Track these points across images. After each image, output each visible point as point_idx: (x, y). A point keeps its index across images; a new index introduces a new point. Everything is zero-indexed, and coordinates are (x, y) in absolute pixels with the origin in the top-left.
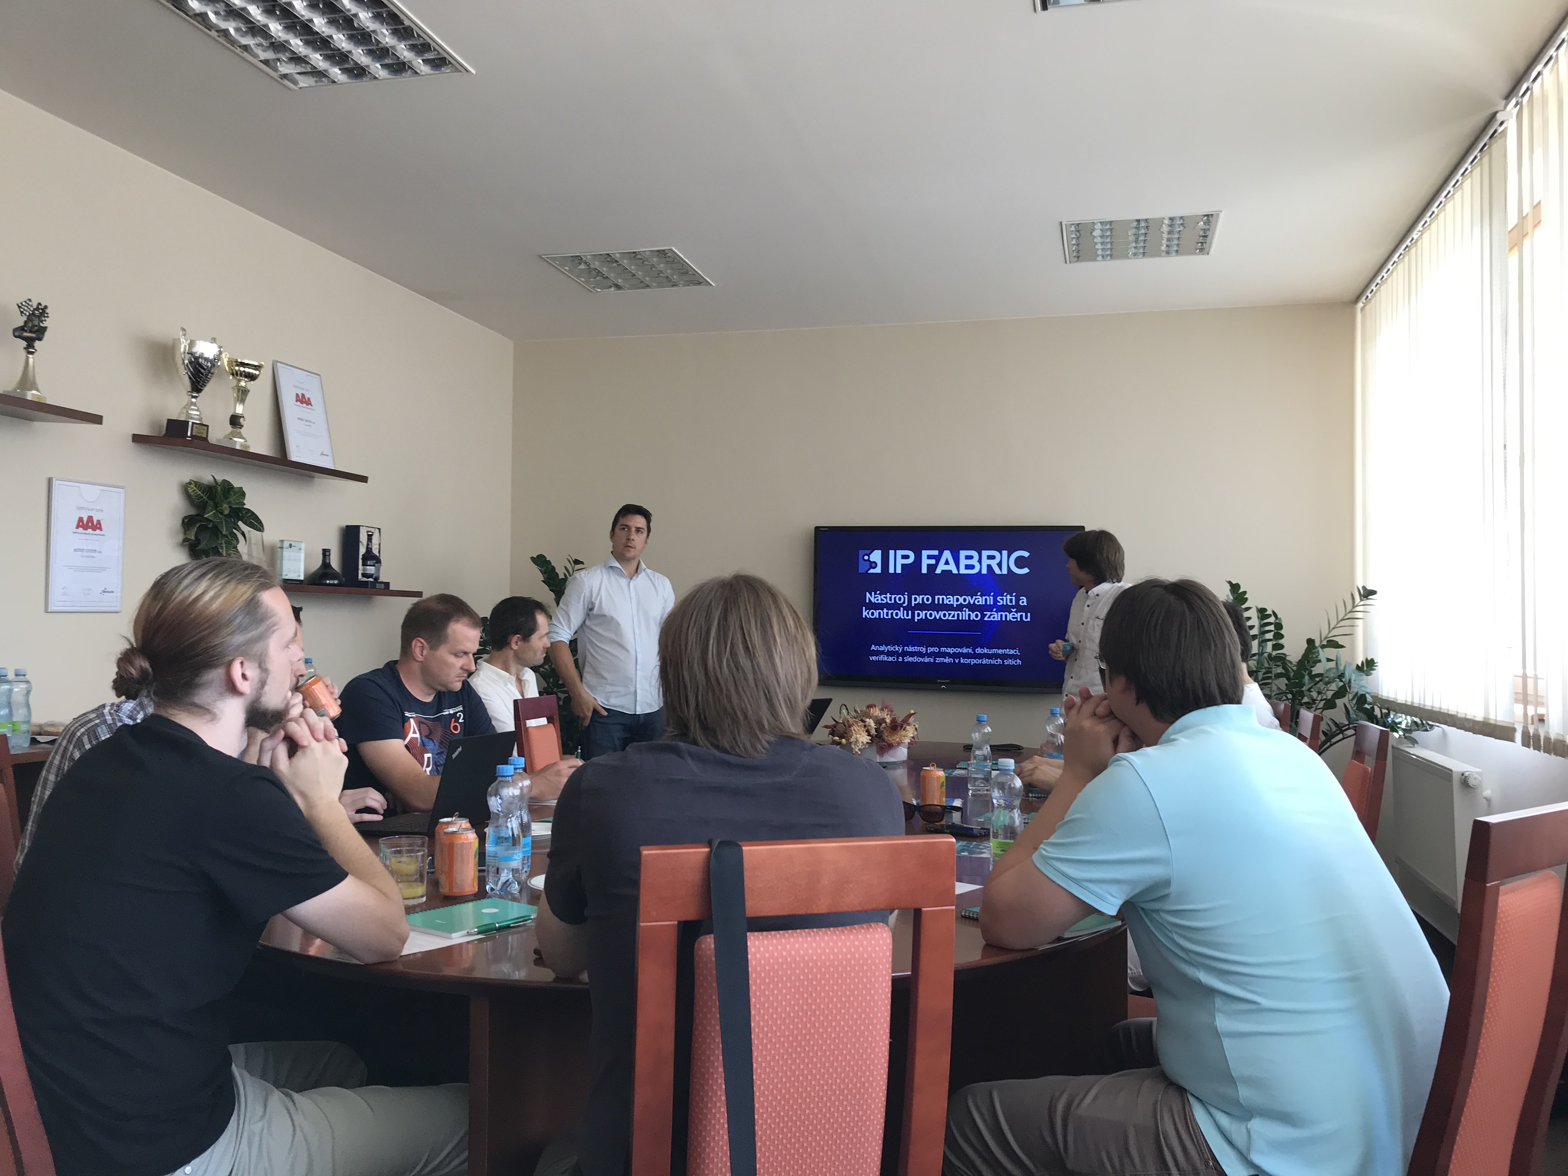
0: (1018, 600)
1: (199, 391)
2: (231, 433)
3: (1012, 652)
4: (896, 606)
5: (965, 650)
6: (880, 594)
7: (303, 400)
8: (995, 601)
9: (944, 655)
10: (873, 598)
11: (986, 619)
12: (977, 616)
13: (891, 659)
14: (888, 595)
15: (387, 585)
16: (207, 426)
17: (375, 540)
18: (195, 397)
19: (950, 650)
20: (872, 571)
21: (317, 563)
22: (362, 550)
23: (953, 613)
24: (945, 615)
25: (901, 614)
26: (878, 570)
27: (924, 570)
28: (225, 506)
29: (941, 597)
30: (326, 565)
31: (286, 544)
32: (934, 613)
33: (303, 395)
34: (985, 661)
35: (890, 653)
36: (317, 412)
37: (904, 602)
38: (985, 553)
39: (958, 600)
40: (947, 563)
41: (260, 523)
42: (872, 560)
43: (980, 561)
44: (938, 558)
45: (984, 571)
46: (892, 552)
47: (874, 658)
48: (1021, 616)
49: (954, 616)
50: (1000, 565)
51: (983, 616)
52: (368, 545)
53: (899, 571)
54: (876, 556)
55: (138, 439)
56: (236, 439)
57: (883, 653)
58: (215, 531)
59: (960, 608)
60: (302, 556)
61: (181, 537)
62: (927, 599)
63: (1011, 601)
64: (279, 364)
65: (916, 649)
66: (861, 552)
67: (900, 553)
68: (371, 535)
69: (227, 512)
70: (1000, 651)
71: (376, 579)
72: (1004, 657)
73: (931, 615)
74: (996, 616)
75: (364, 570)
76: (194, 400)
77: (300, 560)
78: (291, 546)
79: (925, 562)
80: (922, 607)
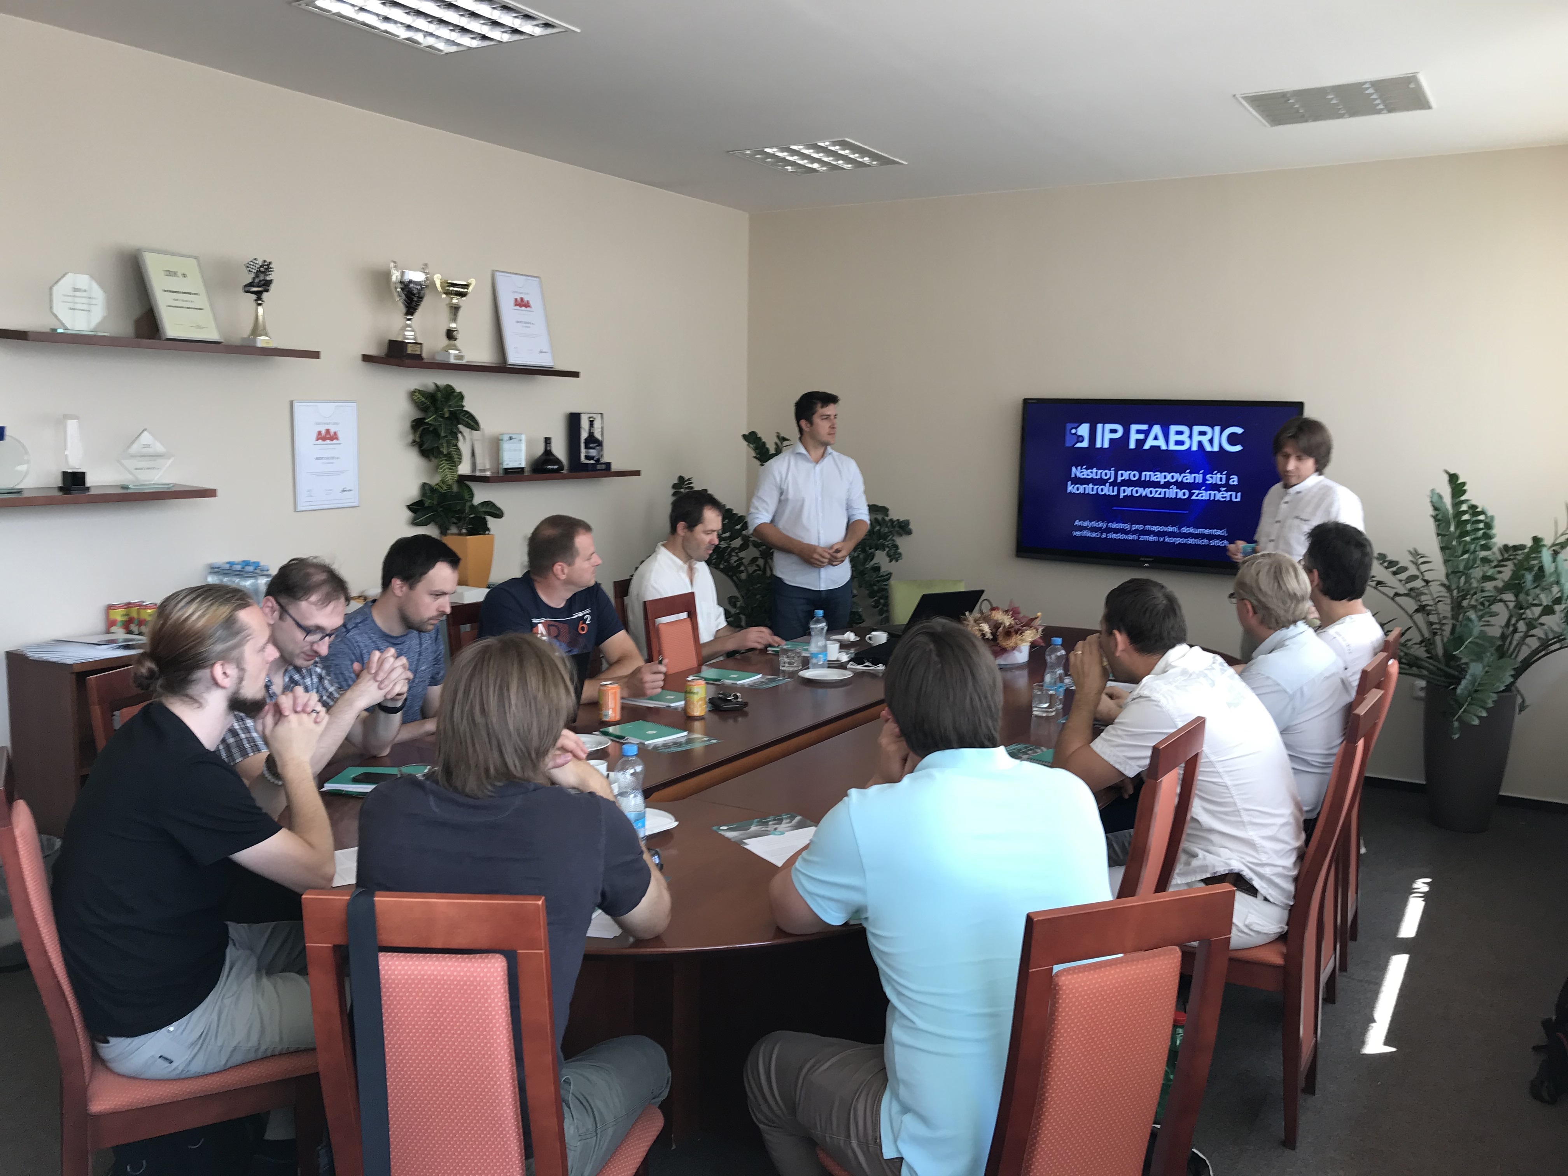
0: (1228, 479)
1: (412, 314)
2: (448, 346)
3: (1219, 532)
4: (1101, 482)
5: (1170, 529)
6: (1087, 469)
7: (522, 304)
8: (1205, 479)
9: (1149, 533)
10: (1077, 472)
11: (1194, 497)
12: (1184, 494)
13: (1094, 535)
14: (1095, 470)
15: (608, 465)
16: (421, 344)
17: (597, 424)
18: (409, 320)
19: (1155, 528)
20: (1079, 445)
21: (540, 450)
22: (584, 435)
23: (1159, 490)
24: (1151, 493)
25: (1107, 490)
26: (1085, 444)
27: (1132, 445)
28: (446, 410)
29: (1148, 473)
30: (548, 453)
31: (506, 437)
32: (1141, 490)
33: (522, 299)
34: (1191, 541)
35: (1093, 529)
36: (536, 314)
37: (1110, 478)
38: (1197, 429)
39: (1165, 477)
40: (1156, 438)
41: (477, 423)
42: (1079, 433)
43: (1190, 437)
44: (1147, 433)
45: (1195, 448)
46: (1100, 426)
47: (1078, 533)
48: (1231, 495)
49: (1160, 494)
50: (1211, 441)
51: (1191, 494)
52: (590, 430)
53: (1106, 445)
54: (1084, 430)
55: (366, 358)
56: (451, 351)
57: (1086, 528)
58: (436, 433)
59: (1167, 485)
60: (523, 446)
61: (410, 438)
62: (1133, 475)
63: (1221, 479)
64: (498, 273)
65: (1120, 526)
66: (1069, 426)
67: (1109, 427)
68: (593, 421)
69: (447, 415)
70: (1207, 532)
71: (598, 461)
72: (1211, 537)
73: (1137, 492)
74: (1204, 495)
75: (587, 452)
76: (408, 322)
77: (521, 450)
78: (511, 438)
79: (1134, 437)
80: (1128, 483)
